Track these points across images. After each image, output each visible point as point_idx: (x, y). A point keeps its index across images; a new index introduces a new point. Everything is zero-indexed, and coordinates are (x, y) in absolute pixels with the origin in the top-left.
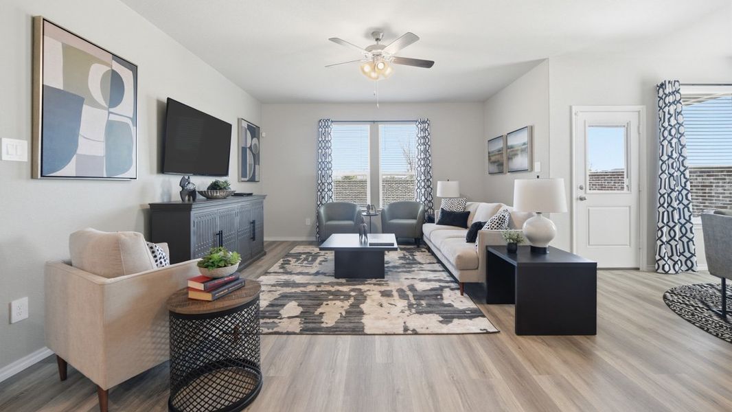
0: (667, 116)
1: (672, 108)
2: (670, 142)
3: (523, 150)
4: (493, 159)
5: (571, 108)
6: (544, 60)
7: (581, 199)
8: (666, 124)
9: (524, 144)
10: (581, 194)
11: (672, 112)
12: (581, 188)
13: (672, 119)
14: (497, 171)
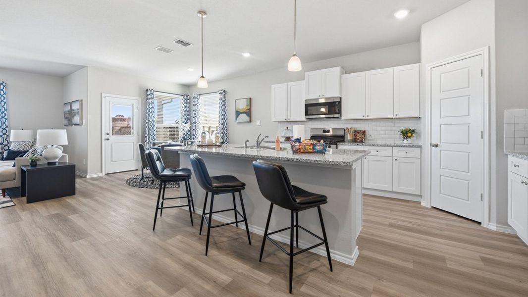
0: (148, 104)
1: (150, 101)
2: (149, 115)
3: (78, 113)
4: (66, 116)
5: (101, 94)
6: (85, 67)
7: (108, 139)
8: (148, 107)
9: (78, 109)
10: (107, 137)
11: (150, 102)
12: (108, 134)
13: (150, 105)
14: (67, 124)
